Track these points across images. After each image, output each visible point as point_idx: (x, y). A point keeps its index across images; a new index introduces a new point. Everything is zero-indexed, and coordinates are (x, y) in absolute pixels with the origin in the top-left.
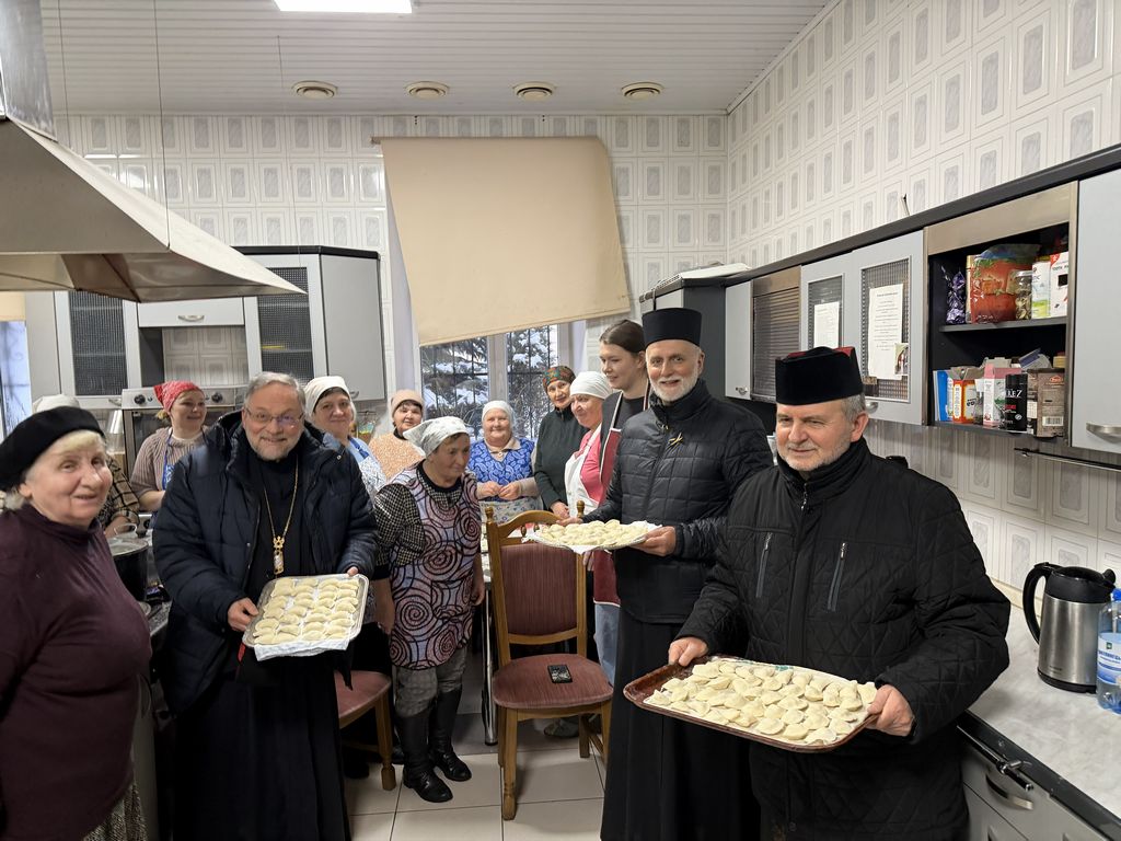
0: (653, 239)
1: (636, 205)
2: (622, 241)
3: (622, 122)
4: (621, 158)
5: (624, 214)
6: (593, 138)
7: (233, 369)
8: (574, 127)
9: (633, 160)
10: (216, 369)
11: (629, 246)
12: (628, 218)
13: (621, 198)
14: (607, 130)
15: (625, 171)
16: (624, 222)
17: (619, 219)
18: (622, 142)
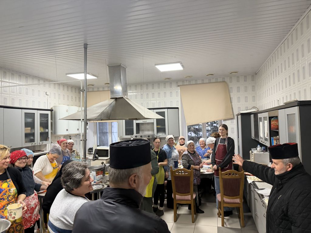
0: (239, 101)
1: (234, 95)
2: (231, 102)
3: (231, 78)
4: (231, 85)
5: (232, 96)
6: (224, 82)
7: (151, 130)
8: (220, 80)
9: (233, 85)
10: (148, 130)
11: (233, 104)
12: (233, 98)
13: (231, 93)
14: (227, 80)
15: (232, 88)
16: (232, 99)
17: (230, 98)
18: (231, 82)
